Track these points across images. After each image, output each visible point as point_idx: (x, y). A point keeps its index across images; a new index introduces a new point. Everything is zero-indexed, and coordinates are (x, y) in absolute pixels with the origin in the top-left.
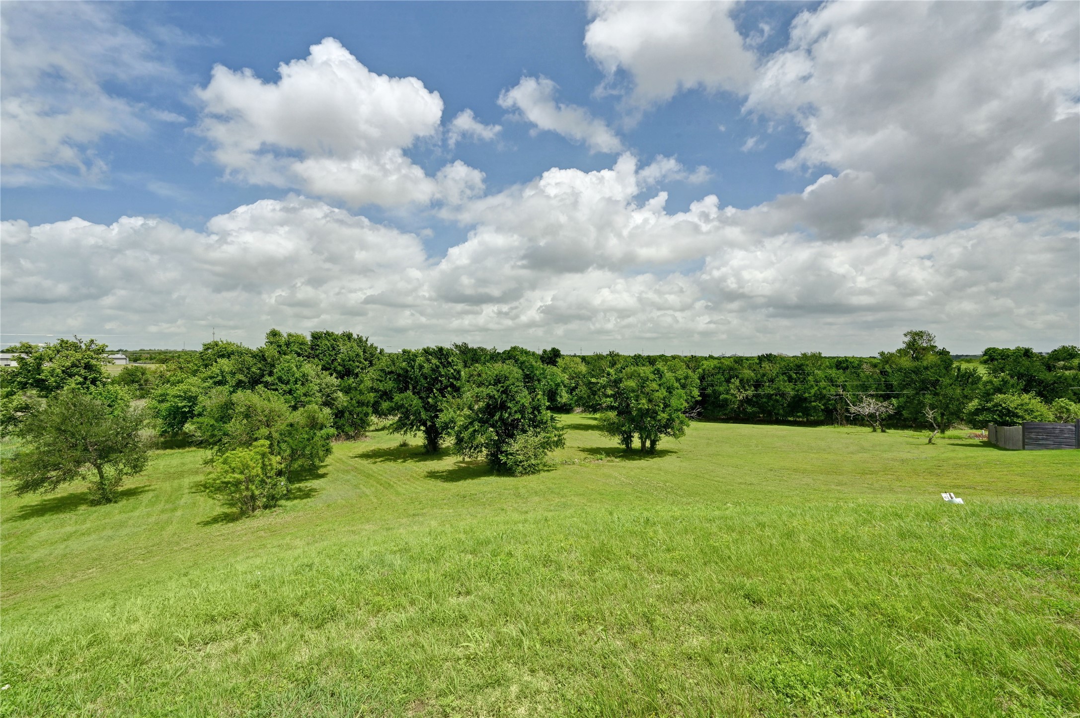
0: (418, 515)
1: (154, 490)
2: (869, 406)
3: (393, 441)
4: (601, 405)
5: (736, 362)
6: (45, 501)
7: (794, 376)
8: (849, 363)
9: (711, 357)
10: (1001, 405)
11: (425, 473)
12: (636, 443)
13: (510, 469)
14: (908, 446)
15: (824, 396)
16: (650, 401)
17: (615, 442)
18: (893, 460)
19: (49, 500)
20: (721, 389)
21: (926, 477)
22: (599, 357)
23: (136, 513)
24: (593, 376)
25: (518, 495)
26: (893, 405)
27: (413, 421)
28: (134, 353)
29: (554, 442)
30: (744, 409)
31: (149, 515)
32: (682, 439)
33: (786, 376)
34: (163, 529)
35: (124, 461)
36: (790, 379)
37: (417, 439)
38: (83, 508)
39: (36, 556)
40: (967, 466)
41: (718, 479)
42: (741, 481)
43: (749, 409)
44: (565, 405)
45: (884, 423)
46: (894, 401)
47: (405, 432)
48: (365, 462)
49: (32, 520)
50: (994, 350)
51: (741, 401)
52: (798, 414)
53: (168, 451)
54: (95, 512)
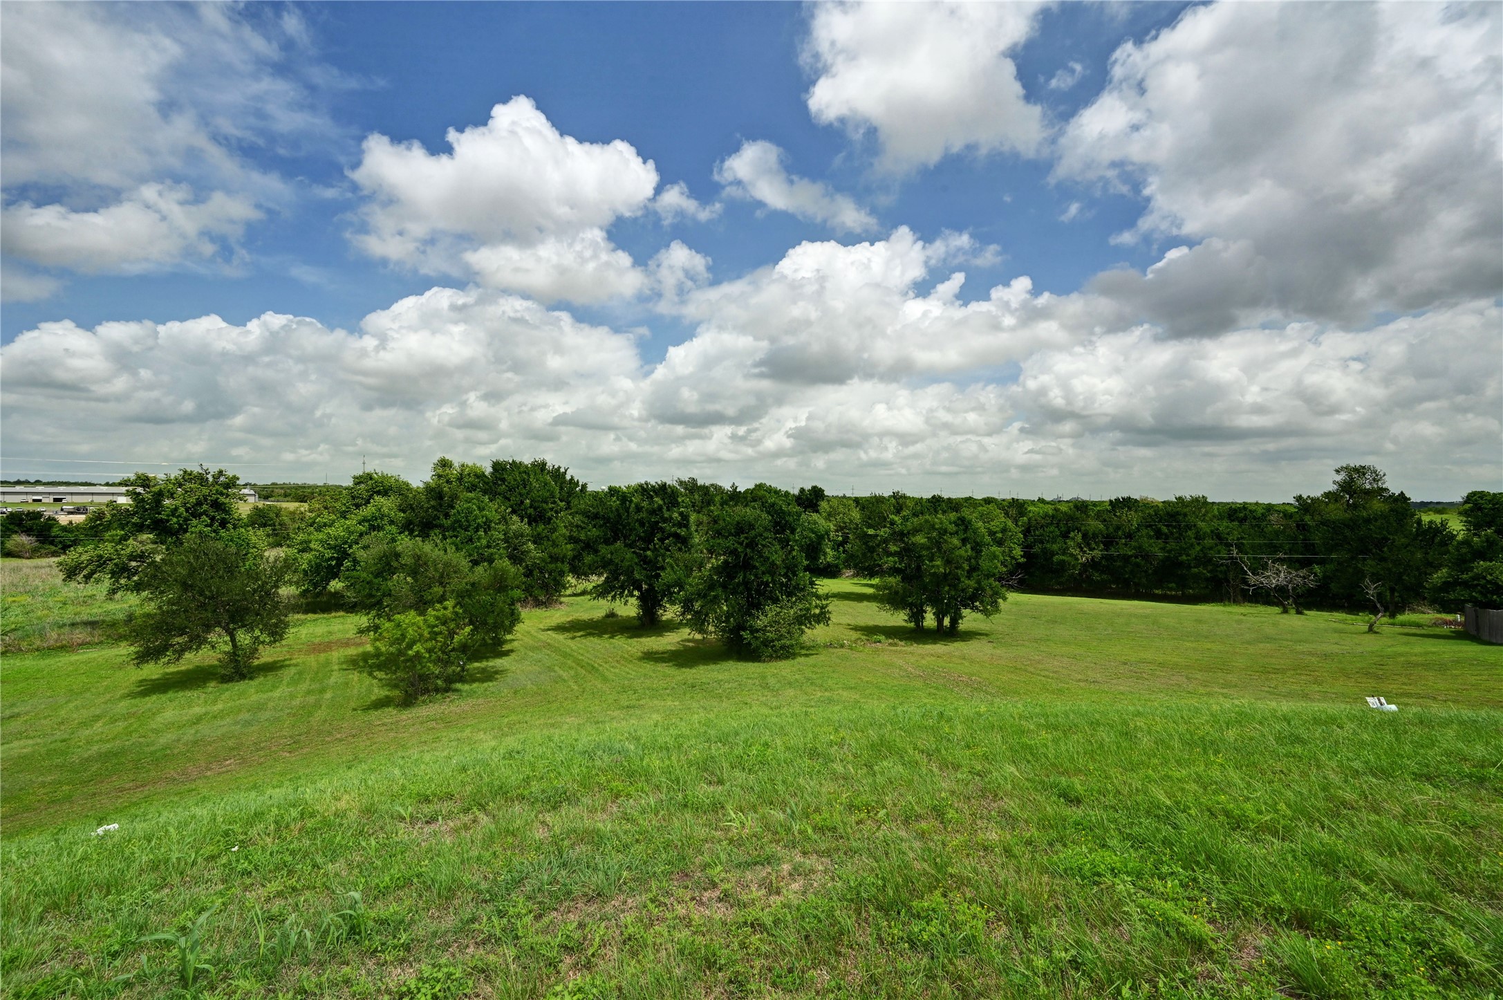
0: (634, 707)
1: (296, 665)
2: (1277, 576)
3: (598, 609)
4: (880, 566)
5: (1076, 507)
6: (167, 674)
7: (1165, 530)
8: (1248, 513)
9: (1041, 500)
10: (1484, 578)
11: (640, 654)
12: (930, 620)
13: (755, 651)
14: (1336, 635)
15: (1210, 560)
16: (948, 562)
17: (899, 619)
18: (1311, 654)
19: (172, 673)
20: (1055, 547)
21: (1359, 680)
22: (878, 500)
23: (277, 694)
24: (870, 526)
25: (766, 686)
26: (1316, 575)
27: (624, 581)
28: (264, 488)
29: (814, 615)
30: (1087, 577)
31: (292, 697)
32: (996, 617)
33: (1152, 529)
34: (310, 714)
35: (261, 627)
36: (1159, 534)
37: (629, 608)
38: (212, 684)
39: (162, 741)
40: (1426, 666)
41: (1047, 673)
42: (1080, 677)
43: (1096, 577)
44: (829, 565)
45: (1302, 600)
46: (1317, 568)
47: (614, 598)
48: (560, 637)
49: (154, 697)
50: (1482, 495)
51: (1083, 565)
52: (1170, 585)
53: (310, 616)
54: (227, 690)
